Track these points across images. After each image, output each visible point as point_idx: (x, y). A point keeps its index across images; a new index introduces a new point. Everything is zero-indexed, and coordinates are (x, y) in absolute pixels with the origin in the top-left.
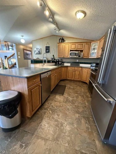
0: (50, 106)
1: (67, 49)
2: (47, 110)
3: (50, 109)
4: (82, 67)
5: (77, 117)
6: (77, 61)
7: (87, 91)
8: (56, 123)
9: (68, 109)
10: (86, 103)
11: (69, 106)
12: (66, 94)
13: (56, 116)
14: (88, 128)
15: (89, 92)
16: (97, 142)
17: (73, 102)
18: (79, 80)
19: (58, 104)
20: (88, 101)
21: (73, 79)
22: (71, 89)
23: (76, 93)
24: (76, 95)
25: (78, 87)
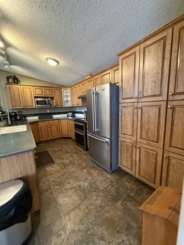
0: (50, 184)
1: (29, 95)
2: (52, 189)
3: (53, 185)
4: (58, 119)
5: (86, 171)
6: (48, 111)
7: (76, 146)
8: (73, 189)
9: (73, 172)
10: (84, 157)
11: (71, 169)
12: (58, 160)
13: (68, 186)
14: (98, 173)
15: (79, 146)
16: (108, 176)
17: (72, 163)
18: (59, 136)
19: (58, 175)
20: (84, 154)
21: (50, 139)
22: (58, 151)
23: (67, 153)
24: (69, 154)
25: (64, 146)
